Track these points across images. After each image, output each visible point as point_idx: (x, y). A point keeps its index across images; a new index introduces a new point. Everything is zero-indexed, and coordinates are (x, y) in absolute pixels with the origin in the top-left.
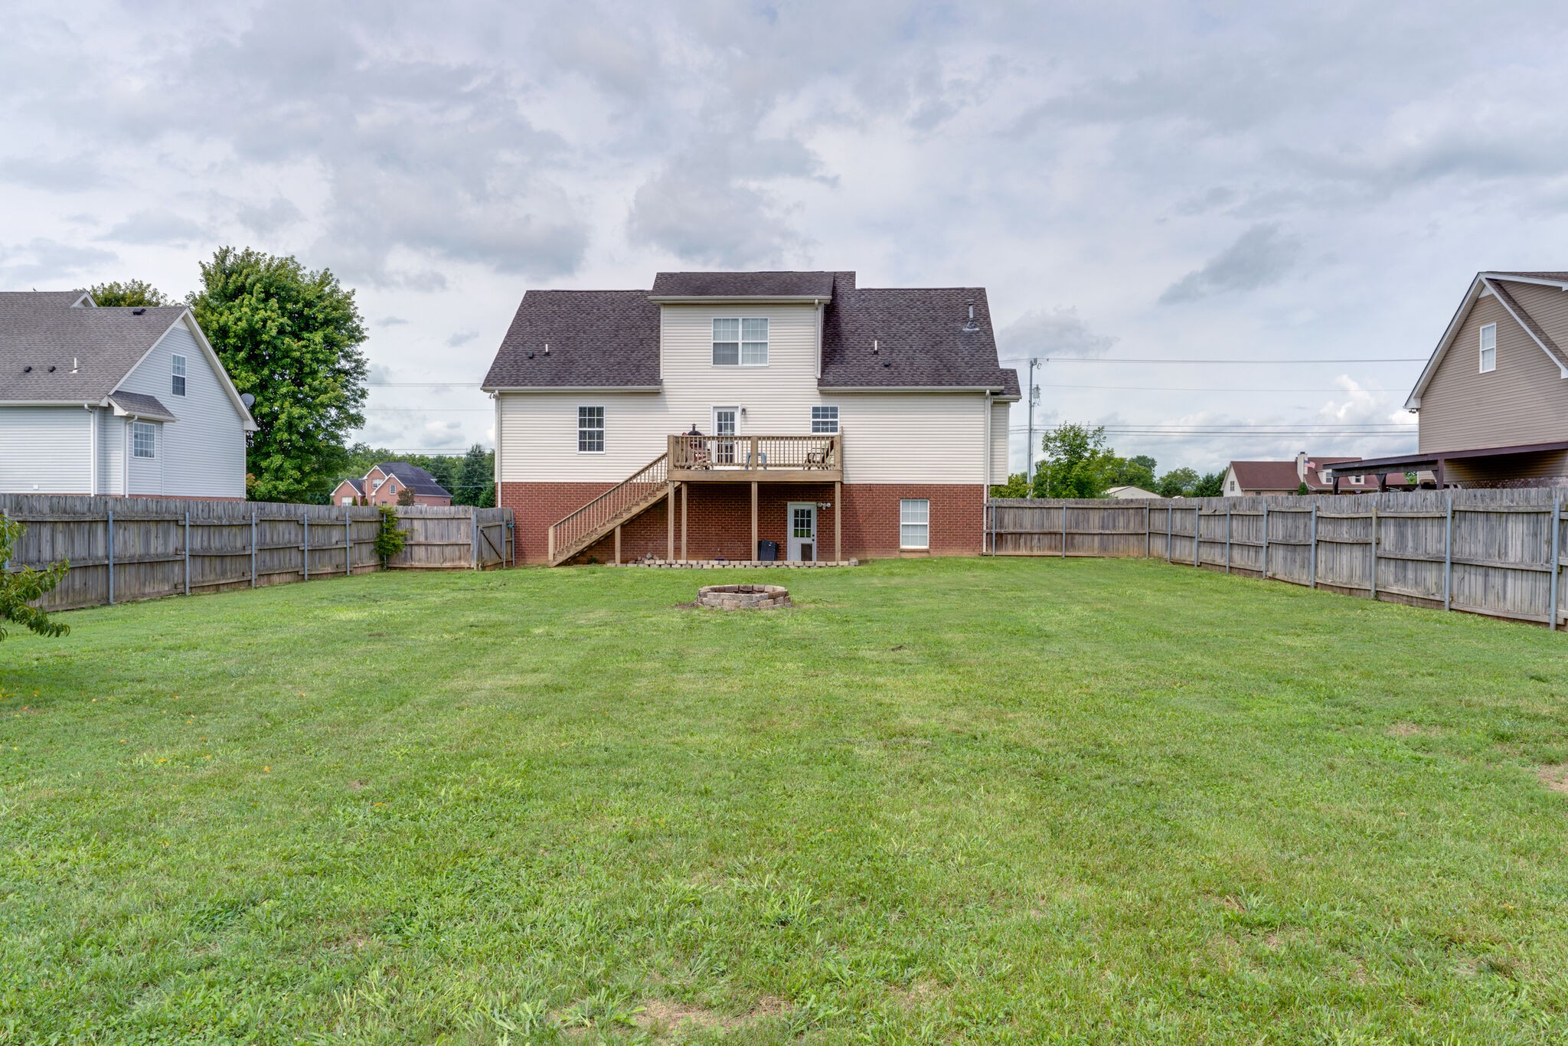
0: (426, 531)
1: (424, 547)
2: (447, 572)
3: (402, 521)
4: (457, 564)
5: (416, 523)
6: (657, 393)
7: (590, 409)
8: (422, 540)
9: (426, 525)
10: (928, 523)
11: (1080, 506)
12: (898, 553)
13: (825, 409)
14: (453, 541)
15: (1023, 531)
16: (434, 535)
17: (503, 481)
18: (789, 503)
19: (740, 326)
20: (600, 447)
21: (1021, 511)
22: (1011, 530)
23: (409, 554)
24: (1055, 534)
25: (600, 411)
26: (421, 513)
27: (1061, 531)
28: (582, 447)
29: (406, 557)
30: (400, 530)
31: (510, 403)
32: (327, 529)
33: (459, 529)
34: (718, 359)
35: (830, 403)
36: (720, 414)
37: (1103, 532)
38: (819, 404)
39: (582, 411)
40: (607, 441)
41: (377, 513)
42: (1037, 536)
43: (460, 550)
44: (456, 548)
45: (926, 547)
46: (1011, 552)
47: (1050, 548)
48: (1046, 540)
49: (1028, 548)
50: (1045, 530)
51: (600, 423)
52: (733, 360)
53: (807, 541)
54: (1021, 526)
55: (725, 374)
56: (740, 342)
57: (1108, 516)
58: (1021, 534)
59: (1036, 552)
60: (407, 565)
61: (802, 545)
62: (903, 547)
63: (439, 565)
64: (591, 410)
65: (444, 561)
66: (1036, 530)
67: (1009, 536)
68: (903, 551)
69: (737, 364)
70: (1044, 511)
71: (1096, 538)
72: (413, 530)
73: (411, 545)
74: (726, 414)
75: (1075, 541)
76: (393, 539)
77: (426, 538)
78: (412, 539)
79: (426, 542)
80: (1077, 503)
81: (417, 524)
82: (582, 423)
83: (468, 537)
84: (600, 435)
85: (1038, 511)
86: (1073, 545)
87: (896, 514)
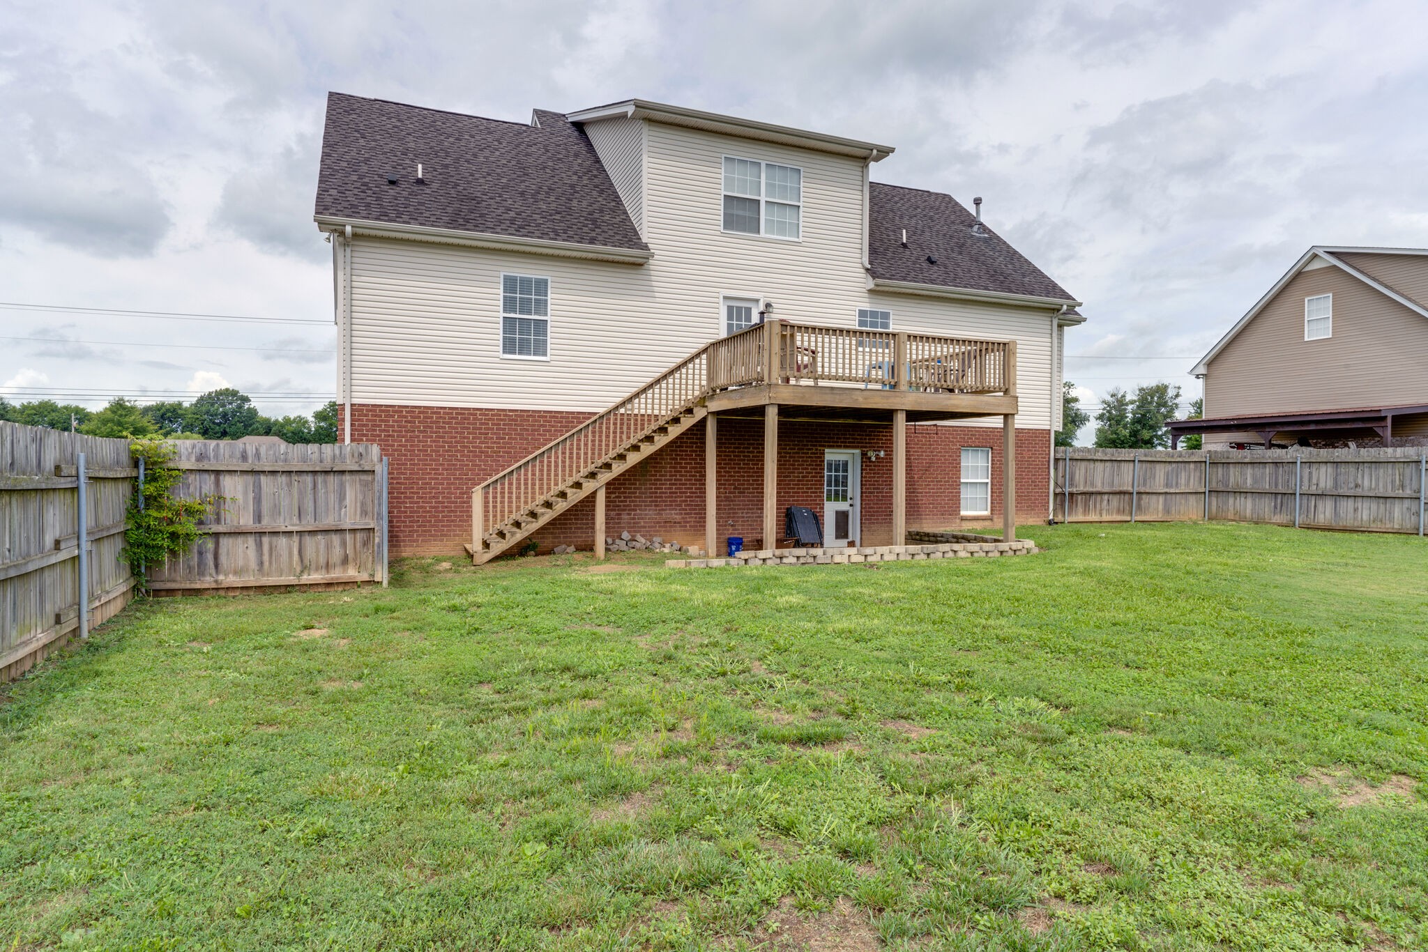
0: (258, 500)
1: (251, 541)
2: (311, 594)
3: (191, 478)
4: (336, 574)
5: (228, 482)
6: (637, 265)
7: (523, 280)
8: (247, 521)
9: (258, 489)
10: (989, 481)
11: (1150, 459)
12: (958, 521)
13: (874, 314)
14: (328, 521)
15: (1094, 490)
16: (276, 510)
17: (355, 401)
18: (827, 450)
19: (763, 176)
20: (541, 349)
21: (1092, 465)
22: (1082, 489)
23: (210, 557)
24: (1124, 493)
25: (542, 286)
26: (244, 457)
27: (1130, 489)
28: (509, 347)
29: (201, 563)
30: (182, 498)
31: (368, 255)
32: (33, 503)
33: (342, 498)
34: (731, 222)
35: (881, 306)
36: (730, 309)
37: (1168, 490)
38: (866, 307)
39: (510, 284)
40: (552, 338)
41: (125, 458)
42: (1106, 497)
43: (344, 544)
44: (336, 539)
45: (987, 513)
46: (1081, 518)
47: (1119, 512)
48: (1115, 500)
49: (1098, 512)
50: (1116, 489)
51: (542, 306)
52: (753, 225)
53: (843, 506)
54: (1092, 485)
55: (739, 245)
56: (763, 199)
57: (1173, 470)
58: (1092, 493)
59: (1106, 518)
60: (207, 582)
61: (837, 513)
62: (963, 513)
63: (292, 580)
64: (526, 283)
65: (305, 568)
66: (1106, 489)
67: (1080, 497)
68: (963, 519)
69: (758, 232)
70: (1115, 464)
71: (1161, 498)
72: (220, 499)
73: (217, 535)
74: (739, 309)
75: (1142, 502)
76: (171, 522)
77: (258, 517)
78: (218, 521)
79: (258, 527)
80: (1146, 455)
81: (233, 487)
82: (509, 304)
83: (364, 513)
84: (541, 326)
85: (1108, 464)
86: (1139, 507)
87: (957, 468)
